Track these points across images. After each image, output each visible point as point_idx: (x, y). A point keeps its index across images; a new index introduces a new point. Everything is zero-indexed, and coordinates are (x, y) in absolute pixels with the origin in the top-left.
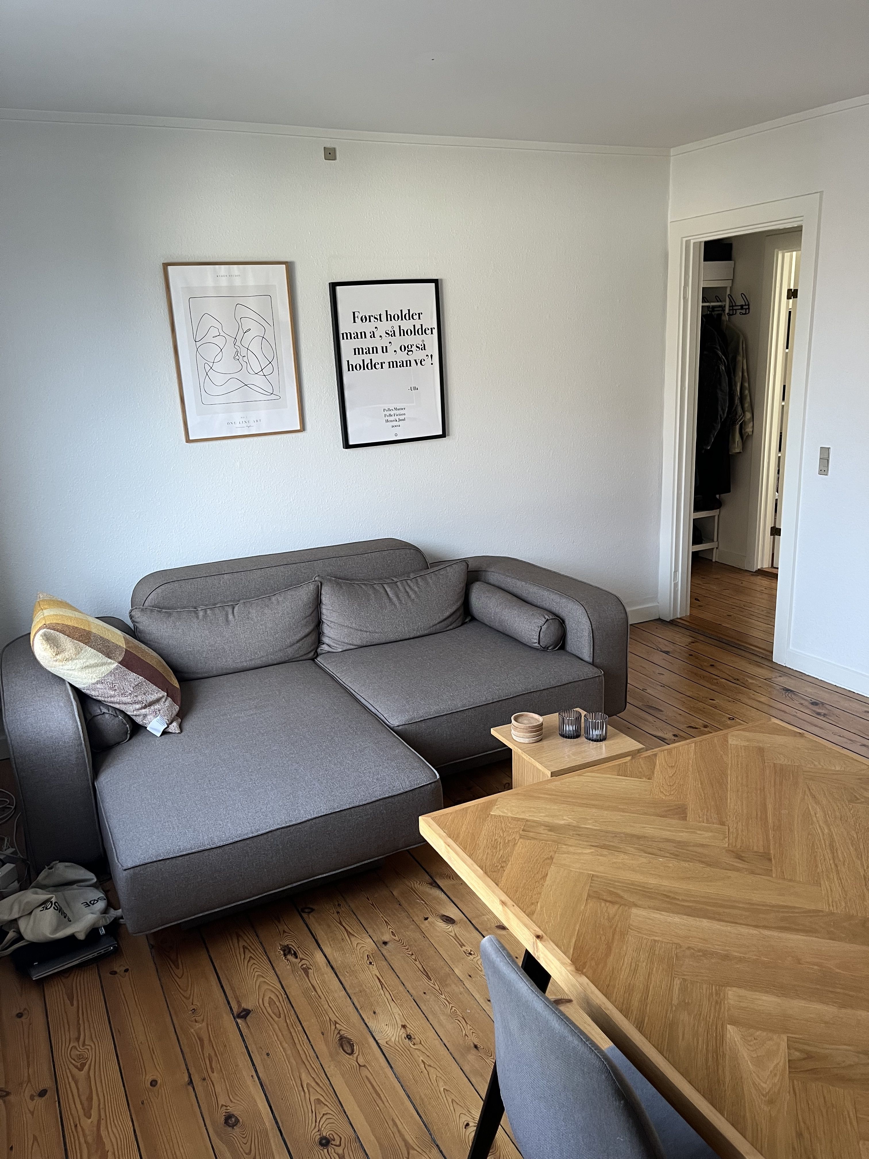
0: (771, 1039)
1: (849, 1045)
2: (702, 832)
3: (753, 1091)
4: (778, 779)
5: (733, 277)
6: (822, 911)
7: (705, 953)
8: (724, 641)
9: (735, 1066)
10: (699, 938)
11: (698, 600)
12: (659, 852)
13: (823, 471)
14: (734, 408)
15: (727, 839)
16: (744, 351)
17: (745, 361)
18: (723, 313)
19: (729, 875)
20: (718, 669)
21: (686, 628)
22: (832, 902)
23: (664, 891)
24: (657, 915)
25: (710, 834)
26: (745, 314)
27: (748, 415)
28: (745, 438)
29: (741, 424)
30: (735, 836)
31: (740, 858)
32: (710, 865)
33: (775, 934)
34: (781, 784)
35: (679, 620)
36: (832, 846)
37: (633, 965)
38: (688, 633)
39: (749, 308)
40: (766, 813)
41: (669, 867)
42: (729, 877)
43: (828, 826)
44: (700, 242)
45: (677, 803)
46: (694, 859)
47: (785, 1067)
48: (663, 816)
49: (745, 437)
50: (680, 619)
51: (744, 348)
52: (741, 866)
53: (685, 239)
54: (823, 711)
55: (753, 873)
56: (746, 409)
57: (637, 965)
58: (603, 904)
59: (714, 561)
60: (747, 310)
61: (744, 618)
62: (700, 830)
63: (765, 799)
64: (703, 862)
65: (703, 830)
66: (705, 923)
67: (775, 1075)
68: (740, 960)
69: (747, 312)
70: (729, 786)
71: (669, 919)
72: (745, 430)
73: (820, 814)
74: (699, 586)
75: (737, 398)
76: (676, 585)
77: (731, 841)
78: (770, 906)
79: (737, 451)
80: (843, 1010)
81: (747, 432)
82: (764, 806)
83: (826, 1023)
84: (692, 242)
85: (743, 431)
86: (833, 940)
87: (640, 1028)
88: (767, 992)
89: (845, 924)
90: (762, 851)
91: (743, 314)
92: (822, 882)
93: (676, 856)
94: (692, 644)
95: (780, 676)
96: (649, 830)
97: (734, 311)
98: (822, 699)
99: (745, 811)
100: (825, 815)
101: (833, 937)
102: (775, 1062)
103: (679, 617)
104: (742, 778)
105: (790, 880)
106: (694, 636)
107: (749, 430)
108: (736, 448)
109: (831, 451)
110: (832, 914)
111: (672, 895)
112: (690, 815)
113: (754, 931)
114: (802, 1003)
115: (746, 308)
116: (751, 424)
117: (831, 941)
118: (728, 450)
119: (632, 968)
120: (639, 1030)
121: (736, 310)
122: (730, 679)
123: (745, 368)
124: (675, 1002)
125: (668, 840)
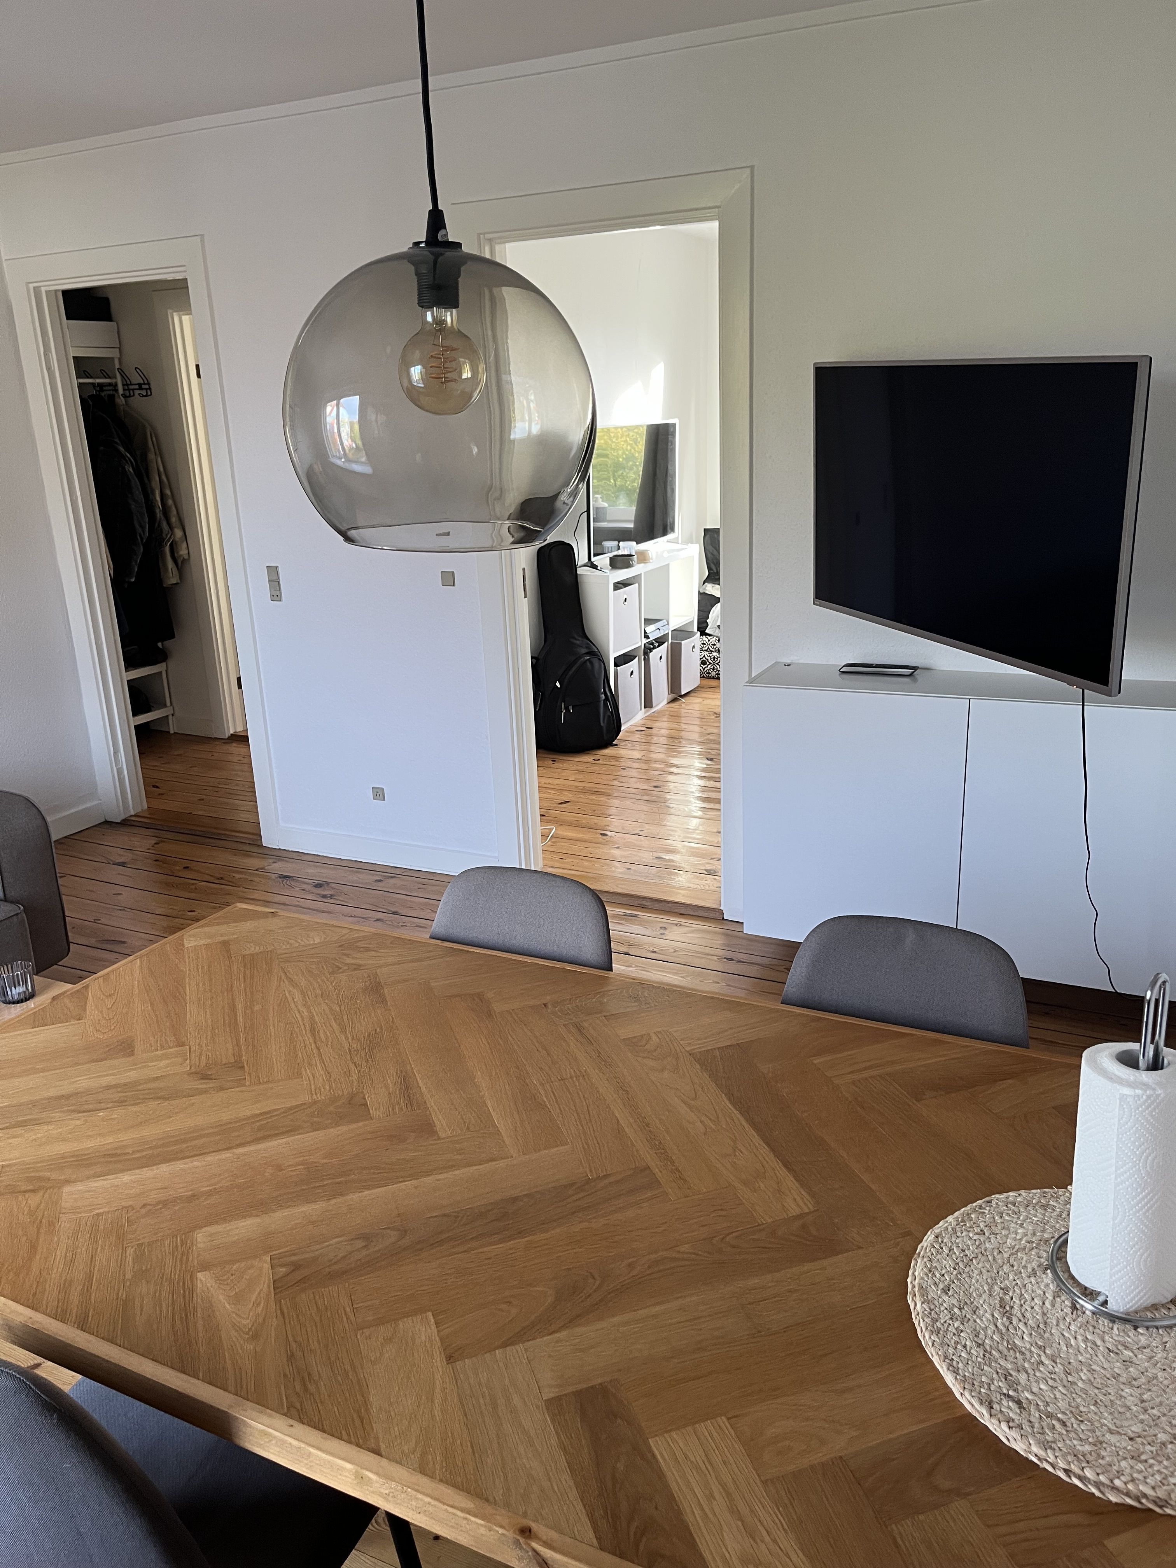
0: (252, 1266)
1: (340, 1236)
2: (154, 1064)
3: (234, 1334)
4: (248, 972)
5: (120, 344)
6: (305, 1104)
7: (165, 1203)
8: (198, 833)
9: (209, 1316)
10: (159, 1189)
11: (157, 787)
12: (99, 1106)
13: (275, 596)
14: (157, 525)
15: (188, 1062)
16: (156, 447)
17: (159, 459)
18: (116, 395)
19: (192, 1101)
20: (195, 871)
21: (147, 827)
22: (315, 1090)
23: (108, 1150)
24: (97, 1184)
25: (167, 1062)
26: (146, 396)
27: (178, 533)
28: (181, 565)
29: (171, 545)
30: (198, 1053)
31: (205, 1077)
32: (168, 1099)
33: (252, 1148)
34: (252, 977)
35: (133, 818)
36: (313, 1030)
37: (69, 1255)
38: (149, 832)
39: (150, 389)
40: (236, 1015)
41: (114, 1119)
42: (193, 1104)
43: (308, 1008)
44: (56, 291)
45: (120, 1038)
46: (147, 1099)
47: (270, 1292)
48: (101, 1060)
49: (180, 563)
50: (135, 816)
51: (155, 442)
52: (204, 1086)
53: (31, 286)
54: (328, 893)
55: (222, 1089)
56: (174, 525)
57: (74, 1254)
58: (20, 1198)
59: (172, 732)
60: (149, 391)
61: (221, 799)
62: (152, 1061)
63: (233, 1000)
64: (159, 1098)
65: (156, 1061)
66: (164, 1169)
67: (259, 1304)
68: (209, 1194)
69: (149, 393)
70: (188, 998)
71: (116, 1182)
72: (178, 553)
73: (298, 997)
74: (157, 768)
75: (158, 511)
76: (120, 771)
77: (193, 1062)
78: (244, 1119)
79: (174, 581)
80: (333, 1202)
81: (181, 556)
82: (233, 1007)
83: (314, 1222)
84: (43, 289)
85: (176, 555)
86: (317, 1130)
87: (83, 1325)
88: (244, 1217)
89: (332, 1109)
90: (232, 1060)
91: (143, 396)
92: (304, 1073)
93: (121, 1103)
94: (156, 846)
95: (274, 862)
96: (83, 1082)
97: (131, 392)
98: (326, 877)
99: (209, 1021)
100: (304, 996)
101: (316, 1128)
102: (258, 1290)
103: (133, 813)
104: (204, 984)
105: (268, 1082)
106: (156, 835)
107: (183, 552)
108: (171, 577)
109: (280, 569)
110: (315, 1102)
111: (119, 1151)
112: (139, 1047)
113: (227, 1155)
114: (286, 1212)
115: (145, 387)
116: (184, 545)
117: (316, 1133)
118: (161, 581)
119: (68, 1259)
120: (82, 1330)
121: (133, 390)
122: (212, 879)
123: (161, 469)
124: (129, 1276)
125: (109, 1087)
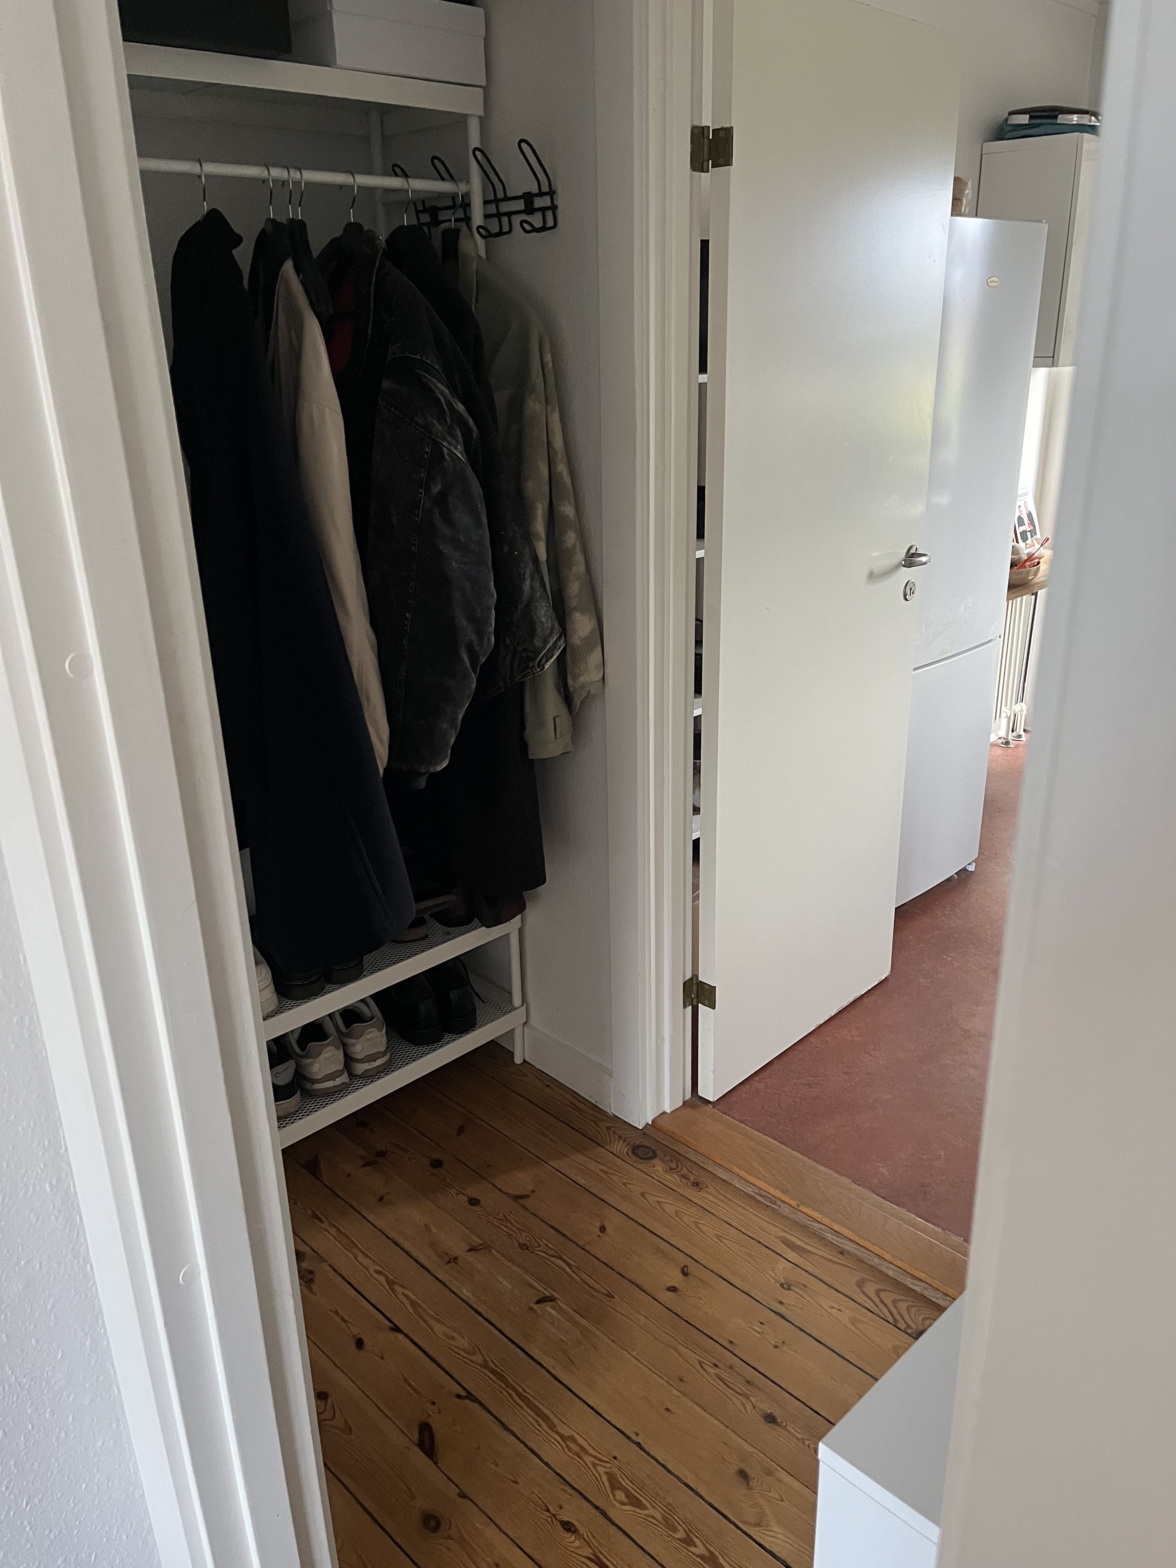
14: (522, 612)
16: (551, 379)
17: (555, 415)
26: (544, 229)
28: (578, 705)
39: (554, 208)
49: (577, 702)
51: (550, 365)
60: (549, 215)
69: (550, 223)
72: (574, 676)
75: (532, 570)
79: (556, 748)
81: (582, 682)
85: (570, 682)
91: (535, 230)
97: (505, 219)
107: (590, 675)
108: (552, 737)
115: (542, 206)
116: (595, 656)
121: (509, 214)
123: (558, 443)
